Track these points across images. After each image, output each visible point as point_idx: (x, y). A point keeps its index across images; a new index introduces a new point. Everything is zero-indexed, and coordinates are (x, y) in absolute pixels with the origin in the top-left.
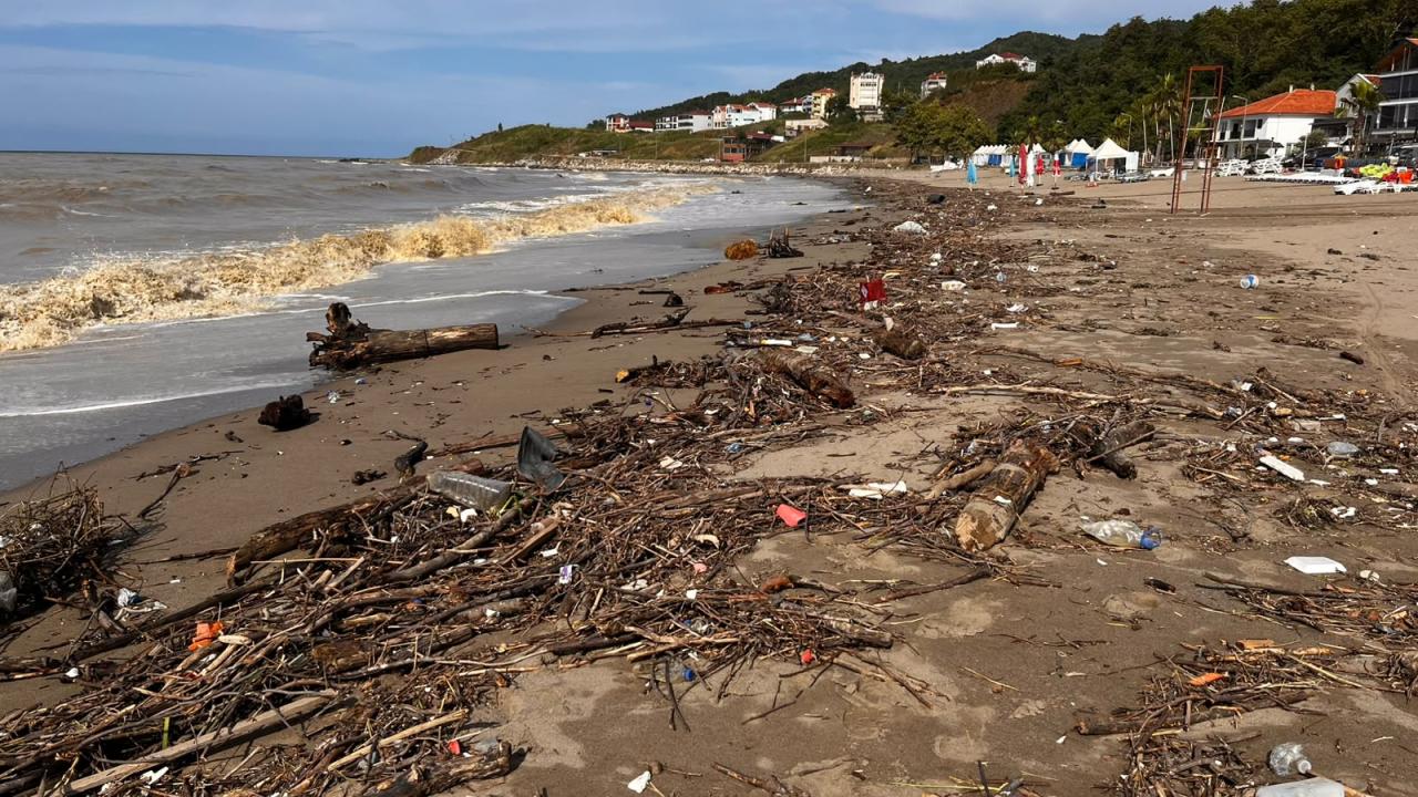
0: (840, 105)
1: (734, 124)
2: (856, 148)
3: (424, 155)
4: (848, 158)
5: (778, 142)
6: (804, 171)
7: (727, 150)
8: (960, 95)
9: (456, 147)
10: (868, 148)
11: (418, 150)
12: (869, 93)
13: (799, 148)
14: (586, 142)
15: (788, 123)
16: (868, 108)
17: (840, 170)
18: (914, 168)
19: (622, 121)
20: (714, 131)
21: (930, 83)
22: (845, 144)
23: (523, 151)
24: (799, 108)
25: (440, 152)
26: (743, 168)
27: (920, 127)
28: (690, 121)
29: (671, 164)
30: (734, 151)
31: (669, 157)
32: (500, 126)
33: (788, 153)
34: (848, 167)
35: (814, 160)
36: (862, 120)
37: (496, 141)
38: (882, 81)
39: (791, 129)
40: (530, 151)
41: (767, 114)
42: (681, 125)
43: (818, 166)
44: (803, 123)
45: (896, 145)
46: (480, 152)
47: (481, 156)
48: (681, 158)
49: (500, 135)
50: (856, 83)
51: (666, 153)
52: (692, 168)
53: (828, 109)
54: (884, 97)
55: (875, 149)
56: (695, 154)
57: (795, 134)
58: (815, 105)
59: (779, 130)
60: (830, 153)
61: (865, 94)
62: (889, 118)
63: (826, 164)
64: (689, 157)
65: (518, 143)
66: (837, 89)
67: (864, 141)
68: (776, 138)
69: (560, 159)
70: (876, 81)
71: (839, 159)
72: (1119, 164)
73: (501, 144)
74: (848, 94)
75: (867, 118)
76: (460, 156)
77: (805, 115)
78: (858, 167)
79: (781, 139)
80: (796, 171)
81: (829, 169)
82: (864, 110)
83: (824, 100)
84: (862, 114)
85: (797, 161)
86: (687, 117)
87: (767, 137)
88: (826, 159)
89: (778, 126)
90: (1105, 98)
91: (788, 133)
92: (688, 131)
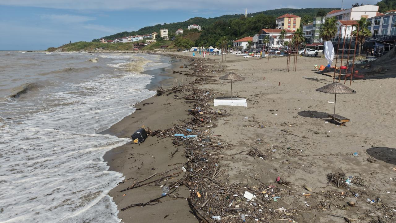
0: (158, 36)
1: (134, 41)
2: (165, 47)
3: (51, 49)
4: (163, 49)
5: (146, 45)
6: (154, 52)
7: (134, 47)
8: (186, 35)
9: (60, 47)
10: (167, 47)
11: (50, 48)
12: (165, 33)
13: (152, 46)
14: (97, 46)
15: (147, 41)
16: (165, 37)
17: (162, 52)
18: (179, 52)
19: (104, 40)
20: (129, 43)
21: (178, 31)
22: (162, 46)
23: (81, 48)
24: (148, 37)
25: (56, 49)
26: (139, 52)
27: (179, 43)
28: (122, 40)
29: (121, 51)
30: (136, 47)
31: (120, 49)
32: (70, 42)
33: (149, 48)
34: (164, 51)
35: (156, 49)
36: (164, 40)
37: (72, 46)
38: (168, 31)
39: (148, 42)
40: (82, 48)
41: (141, 38)
42: (120, 41)
43: (157, 51)
44: (150, 40)
45: (174, 46)
46: (68, 49)
47: (69, 50)
48: (123, 49)
49: (71, 44)
50: (162, 31)
51: (119, 48)
52: (127, 52)
53: (156, 37)
54: (169, 34)
55: (169, 47)
56: (126, 48)
57: (149, 43)
58: (153, 36)
59: (145, 42)
60: (159, 48)
61: (164, 33)
62: (170, 40)
63: (159, 51)
64: (125, 49)
65: (79, 46)
66: (157, 32)
67: (166, 45)
68: (145, 44)
69: (92, 50)
70: (166, 31)
71: (161, 49)
72: (218, 52)
73: (74, 46)
74: (160, 34)
75: (165, 39)
76: (63, 50)
77: (150, 38)
78: (166, 51)
79: (146, 44)
80: (152, 52)
81: (160, 52)
82: (164, 37)
83: (155, 35)
84: (164, 38)
85: (152, 50)
86: (121, 39)
87: (143, 44)
88: (158, 49)
89: (145, 41)
90: (215, 37)
91: (148, 43)
92: (122, 42)
